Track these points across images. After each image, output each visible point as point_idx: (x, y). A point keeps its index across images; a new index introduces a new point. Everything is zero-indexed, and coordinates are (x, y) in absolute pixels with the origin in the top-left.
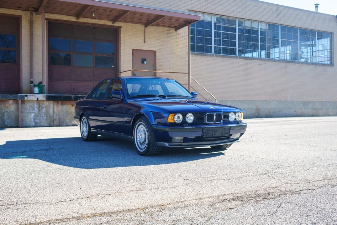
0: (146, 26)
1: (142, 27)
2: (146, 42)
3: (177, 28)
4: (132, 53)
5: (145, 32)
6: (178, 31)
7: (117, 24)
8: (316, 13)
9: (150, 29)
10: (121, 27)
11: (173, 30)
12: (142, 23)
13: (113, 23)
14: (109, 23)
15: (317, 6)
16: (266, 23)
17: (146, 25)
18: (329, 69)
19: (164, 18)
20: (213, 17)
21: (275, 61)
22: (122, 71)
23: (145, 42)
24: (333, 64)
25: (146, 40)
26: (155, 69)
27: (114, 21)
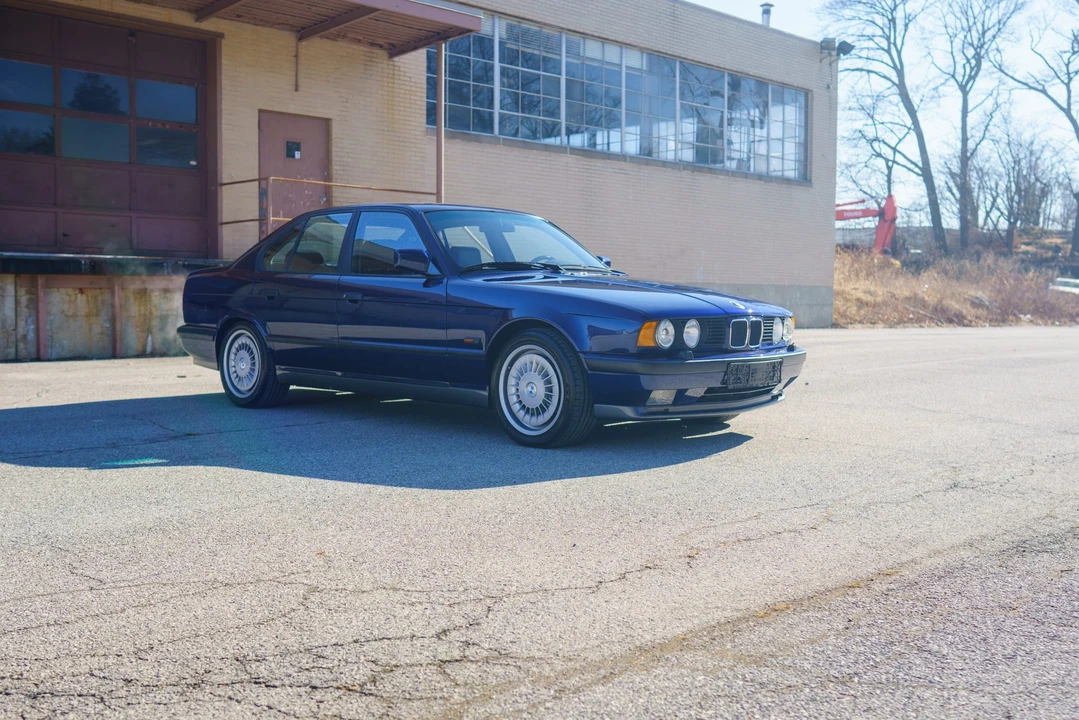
0: (300, 39)
1: (287, 39)
2: (300, 89)
3: (396, 50)
4: (257, 120)
5: (296, 56)
6: (396, 59)
7: (210, 25)
8: (765, 28)
9: (315, 46)
10: (221, 36)
11: (382, 54)
12: (292, 28)
13: (198, 20)
14: (184, 19)
15: (767, 10)
16: (642, 50)
17: (304, 33)
18: (799, 193)
19: (371, 16)
20: (497, 20)
21: (665, 164)
22: (225, 181)
23: (296, 90)
24: (810, 181)
25: (302, 81)
26: (328, 178)
27: (201, 13)
